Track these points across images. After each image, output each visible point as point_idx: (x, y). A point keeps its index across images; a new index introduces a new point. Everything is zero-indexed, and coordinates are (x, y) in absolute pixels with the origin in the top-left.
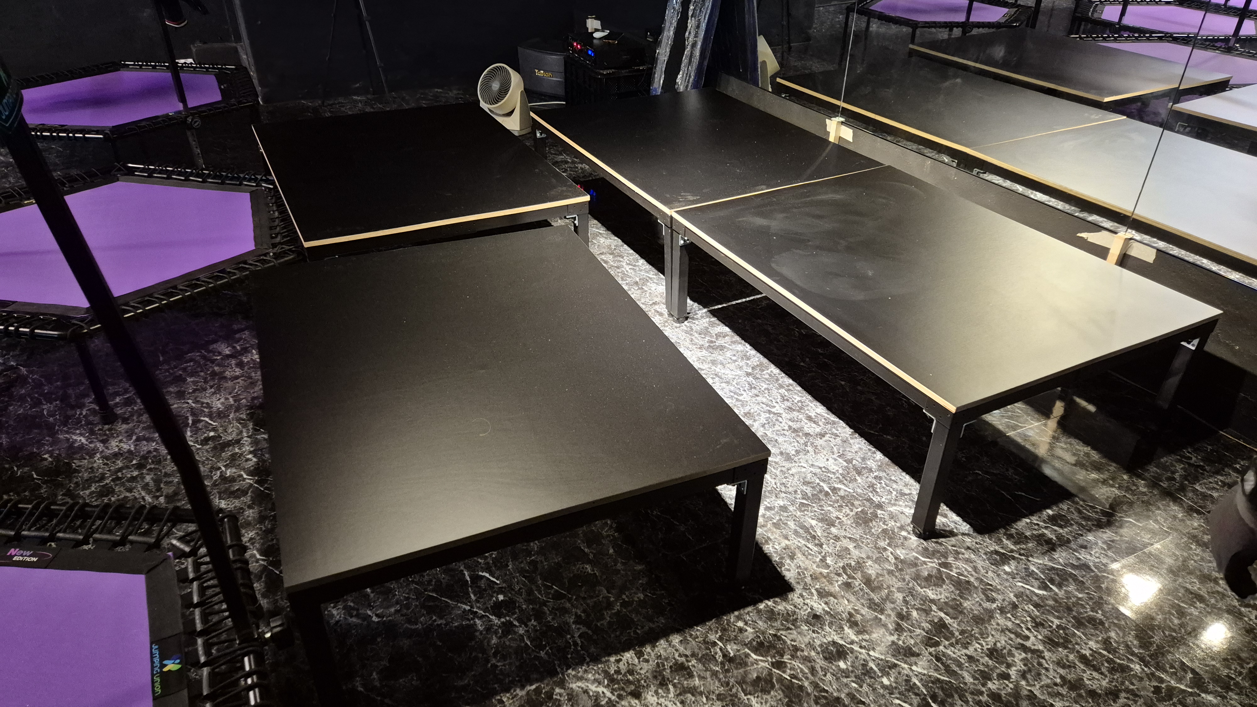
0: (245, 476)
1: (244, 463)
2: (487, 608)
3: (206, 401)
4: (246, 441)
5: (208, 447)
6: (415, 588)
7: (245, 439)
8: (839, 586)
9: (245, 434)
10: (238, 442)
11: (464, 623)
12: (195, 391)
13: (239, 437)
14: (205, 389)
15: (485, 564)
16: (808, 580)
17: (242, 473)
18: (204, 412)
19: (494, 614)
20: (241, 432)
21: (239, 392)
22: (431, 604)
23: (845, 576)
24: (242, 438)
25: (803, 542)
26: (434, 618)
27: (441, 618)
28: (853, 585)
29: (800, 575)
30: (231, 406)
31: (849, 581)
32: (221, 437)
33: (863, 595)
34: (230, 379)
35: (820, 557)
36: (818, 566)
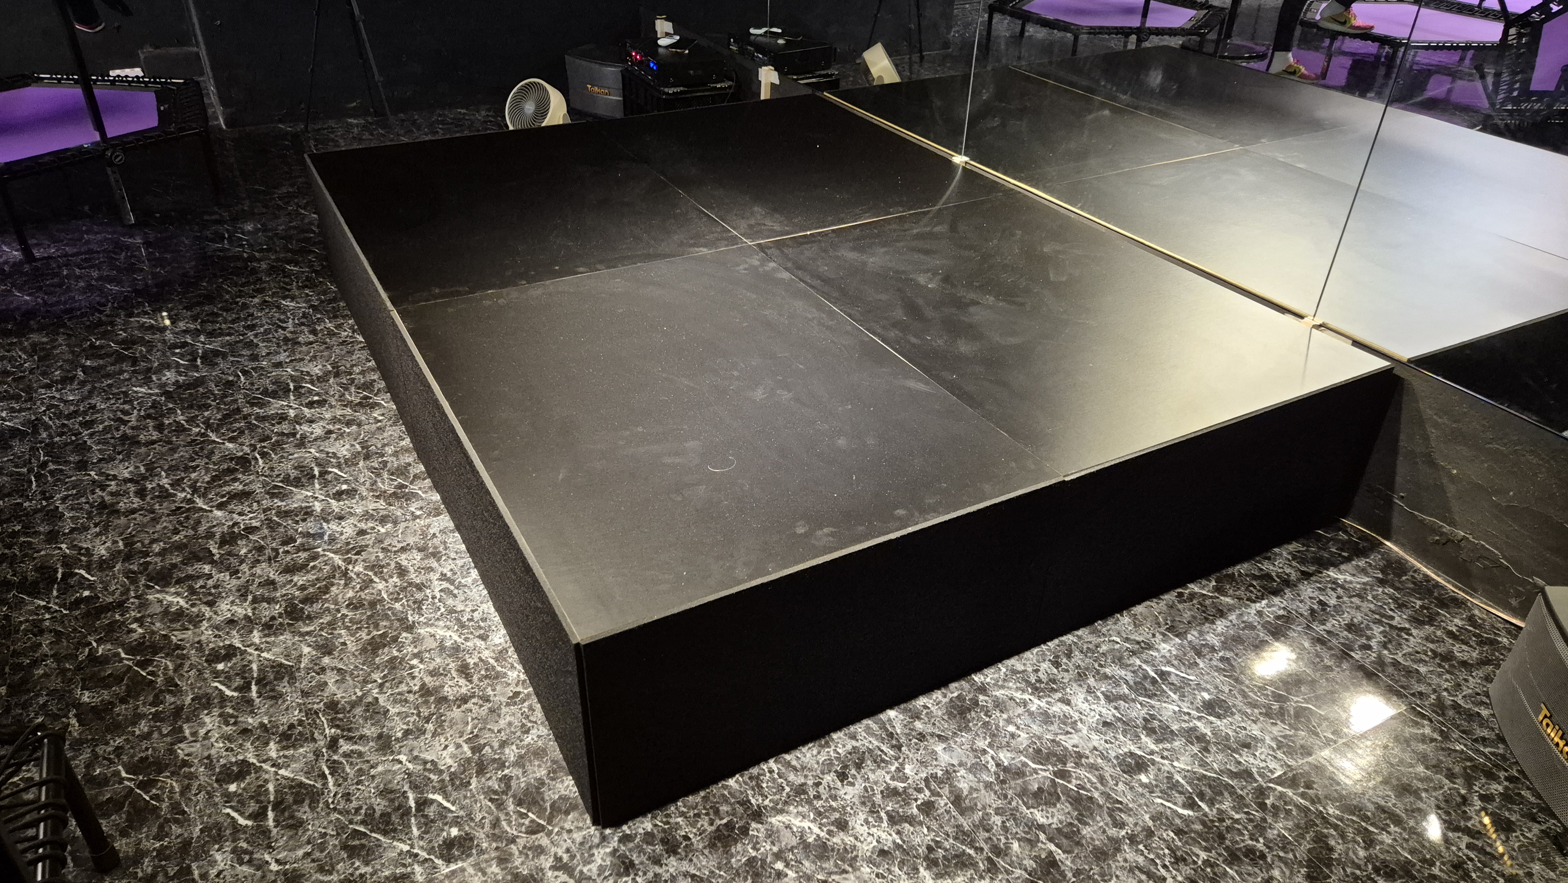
0: (123, 655)
1: (125, 636)
2: (433, 847)
3: (85, 546)
4: (133, 603)
5: (78, 612)
6: (338, 819)
7: (132, 600)
8: (918, 807)
9: (132, 594)
10: (120, 606)
11: (398, 871)
12: (72, 530)
13: (124, 597)
14: (86, 529)
15: (438, 782)
16: (878, 799)
17: (120, 650)
18: (81, 560)
19: (441, 857)
20: (128, 590)
21: (134, 533)
22: (357, 842)
23: (927, 793)
24: (128, 599)
25: (876, 743)
26: (357, 864)
27: (367, 864)
28: (936, 806)
29: (867, 791)
30: (120, 552)
31: (933, 799)
32: (99, 598)
33: (949, 820)
34: (124, 513)
35: (897, 765)
36: (893, 778)
